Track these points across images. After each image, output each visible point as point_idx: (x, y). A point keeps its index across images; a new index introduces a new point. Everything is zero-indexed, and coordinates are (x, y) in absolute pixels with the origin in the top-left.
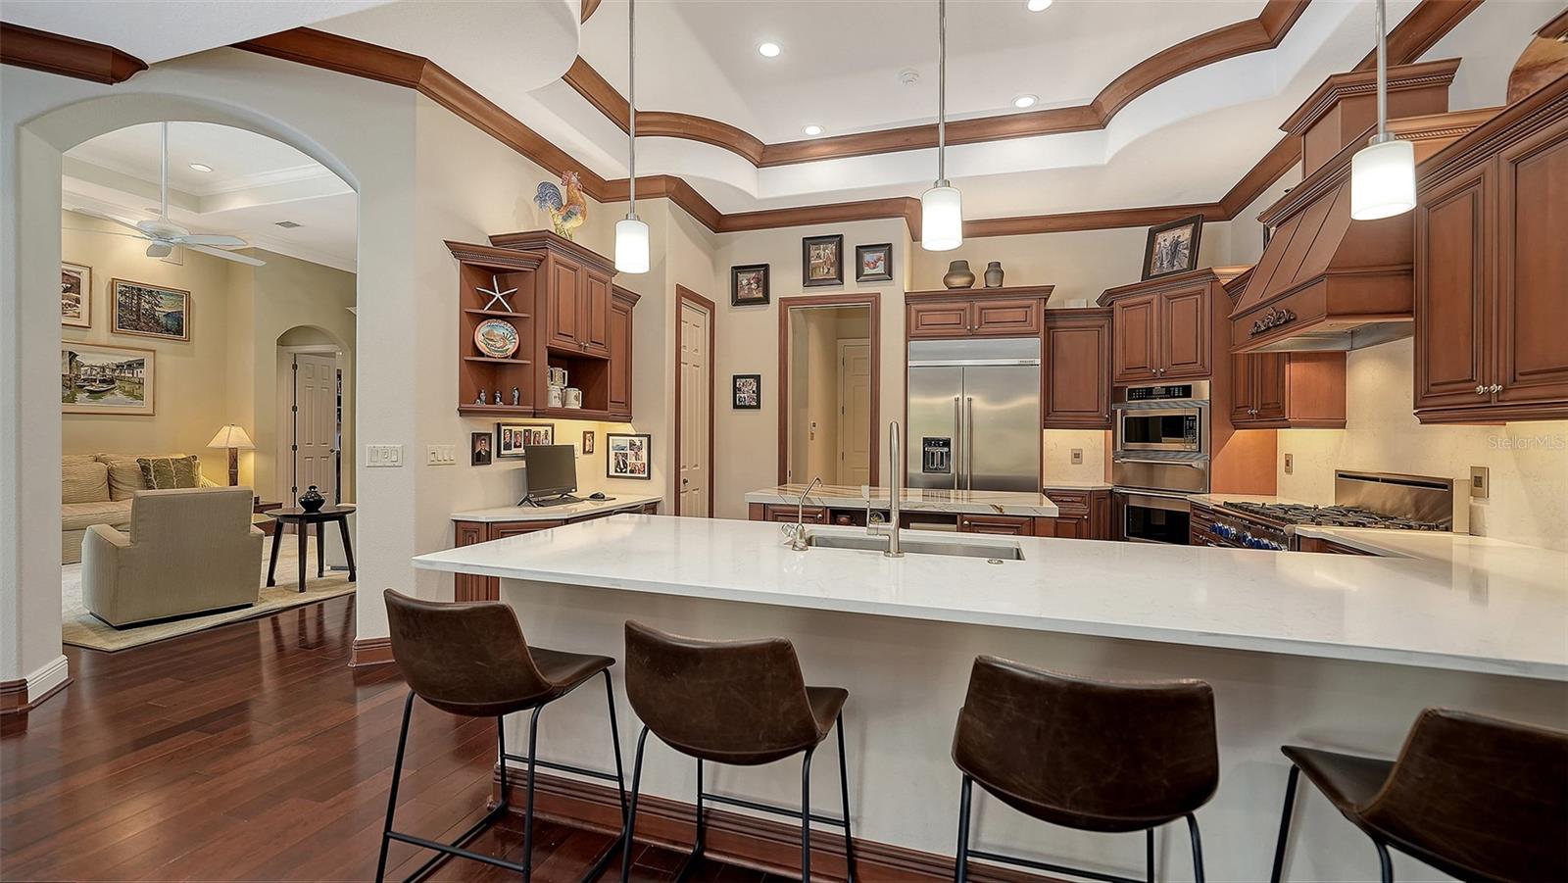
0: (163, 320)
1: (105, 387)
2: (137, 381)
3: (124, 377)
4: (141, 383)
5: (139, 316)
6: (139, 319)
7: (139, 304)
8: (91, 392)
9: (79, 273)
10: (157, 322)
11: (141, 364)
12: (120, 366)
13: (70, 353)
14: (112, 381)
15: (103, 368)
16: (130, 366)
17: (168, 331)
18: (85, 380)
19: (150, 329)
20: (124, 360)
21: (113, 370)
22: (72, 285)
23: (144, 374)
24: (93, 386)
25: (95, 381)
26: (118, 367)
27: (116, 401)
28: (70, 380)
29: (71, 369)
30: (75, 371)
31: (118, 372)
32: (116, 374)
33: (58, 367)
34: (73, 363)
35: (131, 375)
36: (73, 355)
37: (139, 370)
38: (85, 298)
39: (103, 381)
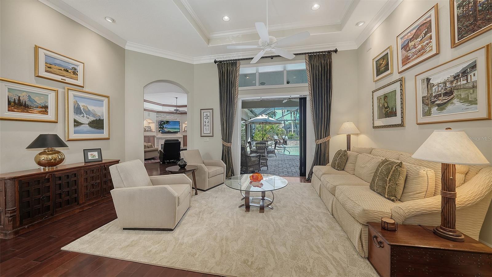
1: (448, 98)
2: (471, 85)
3: (460, 85)
4: (474, 87)
5: (475, 16)
6: (475, 20)
8: (439, 105)
9: (430, 16)
11: (473, 67)
12: (456, 77)
13: (427, 79)
14: (449, 93)
15: (445, 83)
16: (465, 73)
18: (435, 97)
20: (458, 69)
21: (452, 82)
22: (428, 28)
23: (478, 75)
24: (439, 100)
25: (440, 95)
26: (455, 77)
28: (428, 99)
29: (428, 91)
30: (430, 91)
31: (455, 82)
32: (454, 85)
33: (422, 92)
34: (429, 86)
35: (465, 82)
36: (428, 80)
37: (472, 74)
38: (433, 33)
39: (446, 94)
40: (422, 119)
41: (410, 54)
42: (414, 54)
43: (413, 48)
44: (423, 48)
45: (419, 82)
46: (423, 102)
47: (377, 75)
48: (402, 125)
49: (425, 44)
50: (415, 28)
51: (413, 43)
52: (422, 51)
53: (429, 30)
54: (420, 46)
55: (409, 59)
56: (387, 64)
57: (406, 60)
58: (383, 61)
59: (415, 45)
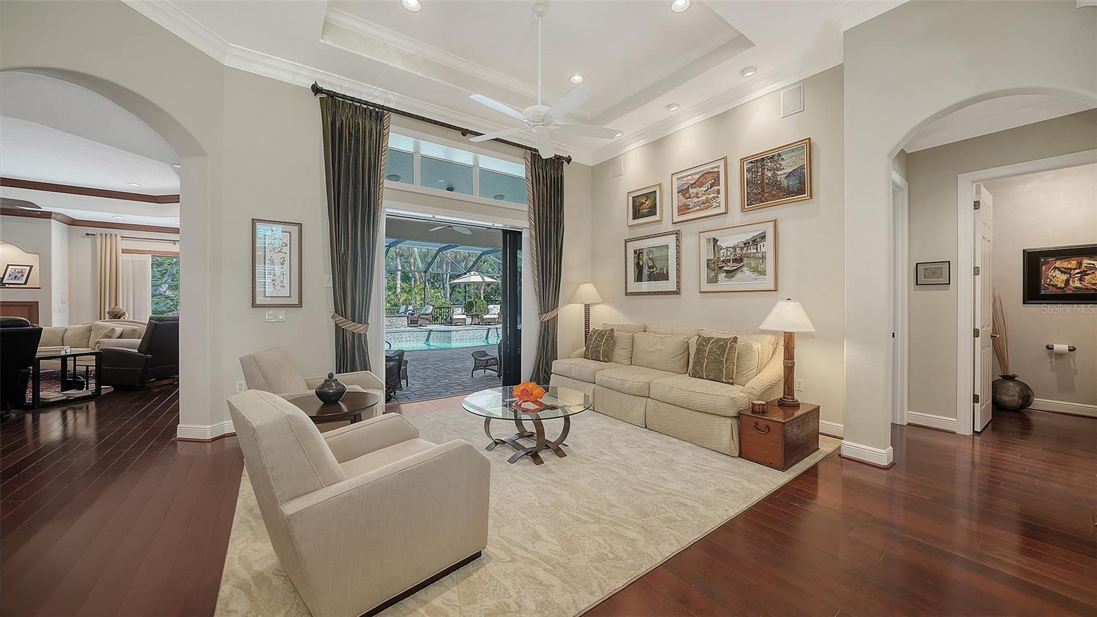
0: (785, 183)
1: (737, 265)
2: (760, 255)
3: (750, 253)
4: (763, 258)
5: (762, 187)
6: (763, 191)
7: (763, 174)
8: (727, 272)
9: (718, 167)
10: (780, 188)
11: (763, 237)
12: (746, 244)
13: (714, 239)
14: (741, 260)
15: (734, 248)
16: (754, 241)
17: (789, 192)
18: (723, 261)
19: (774, 197)
20: (748, 237)
21: (742, 249)
22: (715, 180)
23: (767, 247)
24: (728, 266)
25: (728, 261)
26: (745, 244)
27: (745, 279)
28: (714, 264)
29: (714, 253)
30: (717, 254)
31: (745, 249)
32: (744, 252)
33: (707, 253)
34: (716, 248)
35: (755, 251)
36: (715, 241)
37: (762, 244)
38: (722, 187)
39: (735, 261)
40: (707, 287)
41: (689, 202)
42: (696, 204)
43: (694, 197)
44: (707, 201)
45: (704, 242)
46: (708, 266)
47: (635, 218)
48: (677, 292)
49: (711, 196)
50: (699, 173)
51: (695, 190)
52: (707, 204)
53: (716, 182)
54: (704, 198)
55: (690, 209)
56: (654, 206)
57: (683, 209)
58: (646, 201)
59: (697, 194)
